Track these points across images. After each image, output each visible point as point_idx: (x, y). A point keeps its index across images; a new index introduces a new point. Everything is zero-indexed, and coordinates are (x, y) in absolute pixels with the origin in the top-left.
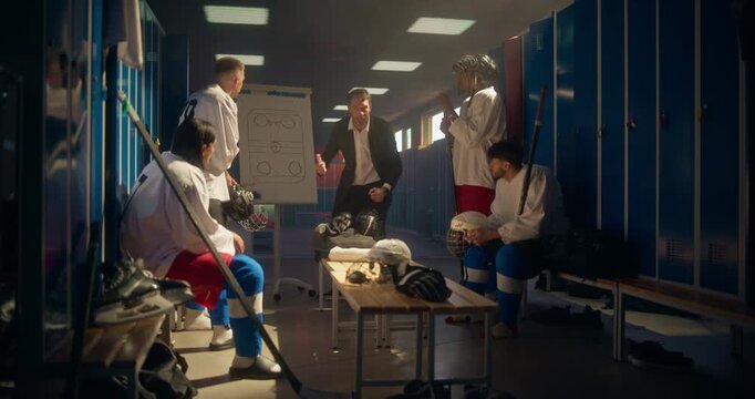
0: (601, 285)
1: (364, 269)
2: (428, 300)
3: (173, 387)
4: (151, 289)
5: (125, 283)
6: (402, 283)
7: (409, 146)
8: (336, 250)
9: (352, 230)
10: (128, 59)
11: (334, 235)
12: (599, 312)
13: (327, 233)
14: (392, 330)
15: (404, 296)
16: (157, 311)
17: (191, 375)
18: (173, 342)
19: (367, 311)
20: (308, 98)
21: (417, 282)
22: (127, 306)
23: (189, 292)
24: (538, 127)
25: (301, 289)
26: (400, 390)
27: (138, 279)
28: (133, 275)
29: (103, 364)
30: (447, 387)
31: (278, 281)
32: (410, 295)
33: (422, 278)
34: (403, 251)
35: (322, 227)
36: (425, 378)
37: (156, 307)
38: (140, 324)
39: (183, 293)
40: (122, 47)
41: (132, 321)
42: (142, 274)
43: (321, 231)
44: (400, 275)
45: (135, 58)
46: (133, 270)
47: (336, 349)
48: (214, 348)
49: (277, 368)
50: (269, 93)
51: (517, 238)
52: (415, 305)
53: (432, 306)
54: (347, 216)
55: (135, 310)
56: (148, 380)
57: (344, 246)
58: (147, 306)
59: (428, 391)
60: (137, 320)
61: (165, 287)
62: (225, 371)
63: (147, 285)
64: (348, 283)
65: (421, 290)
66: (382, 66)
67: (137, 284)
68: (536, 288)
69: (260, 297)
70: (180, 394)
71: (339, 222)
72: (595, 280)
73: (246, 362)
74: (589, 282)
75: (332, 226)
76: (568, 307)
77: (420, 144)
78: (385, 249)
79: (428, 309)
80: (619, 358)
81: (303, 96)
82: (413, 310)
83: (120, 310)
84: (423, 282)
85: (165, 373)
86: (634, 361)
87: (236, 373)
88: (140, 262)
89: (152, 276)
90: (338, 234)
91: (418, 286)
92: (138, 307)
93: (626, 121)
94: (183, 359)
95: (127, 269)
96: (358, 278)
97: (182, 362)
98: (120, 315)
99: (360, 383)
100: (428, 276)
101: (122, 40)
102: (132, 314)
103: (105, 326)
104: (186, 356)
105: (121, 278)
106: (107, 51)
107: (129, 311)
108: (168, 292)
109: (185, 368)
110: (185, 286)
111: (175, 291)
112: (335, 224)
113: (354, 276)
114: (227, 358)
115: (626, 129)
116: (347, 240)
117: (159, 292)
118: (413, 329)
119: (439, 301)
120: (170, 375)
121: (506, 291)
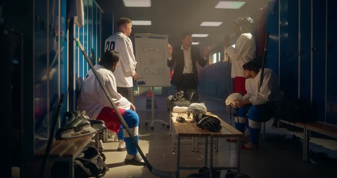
0: (298, 125)
1: (185, 116)
2: (210, 131)
3: (97, 166)
4: (87, 124)
5: (76, 121)
6: (199, 123)
7: (219, 61)
8: (176, 108)
9: (183, 99)
10: (78, 24)
11: (175, 101)
12: (299, 138)
13: (173, 100)
14: (199, 144)
15: (200, 129)
16: (89, 133)
17: (107, 162)
18: (103, 147)
19: (181, 135)
20: (167, 39)
21: (206, 123)
22: (76, 131)
23: (104, 125)
24: (266, 51)
25: (164, 125)
26: (197, 172)
27: (81, 119)
28: (79, 118)
29: (59, 156)
30: (218, 171)
31: (153, 121)
32: (203, 128)
33: (208, 121)
34: (203, 108)
35: (170, 97)
36: (209, 166)
37: (89, 132)
38: (81, 139)
39: (101, 125)
40: (76, 18)
41: (77, 137)
42: (83, 117)
43: (170, 99)
44: (199, 119)
45: (81, 23)
46: (79, 115)
47: (174, 152)
48: (119, 150)
49: (143, 161)
50: (150, 37)
51: (258, 103)
52: (204, 133)
53: (211, 133)
54: (182, 92)
55: (79, 133)
56: (86, 163)
57: (180, 106)
58: (85, 131)
59: (209, 172)
60: (80, 137)
61: (93, 123)
62: (123, 160)
63: (85, 122)
64: (177, 122)
65: (207, 126)
66: (204, 24)
67: (80, 122)
68: (273, 126)
69: (137, 128)
70: (100, 169)
71: (178, 95)
72: (295, 123)
73: (131, 157)
74: (292, 124)
75: (175, 97)
76: (285, 135)
77: (224, 59)
78: (194, 107)
79: (209, 135)
80: (306, 160)
81: (165, 38)
82: (202, 135)
83: (73, 132)
84: (208, 122)
85: (94, 160)
86: (313, 162)
87: (127, 162)
88: (84, 112)
89: (88, 118)
90: (177, 100)
91: (205, 124)
92: (81, 131)
93: (312, 47)
94: (103, 154)
95: (76, 115)
96: (181, 120)
97: (103, 156)
98: (72, 135)
99: (179, 168)
100: (211, 120)
101: (76, 16)
102: (78, 134)
103: (66, 139)
104: (105, 154)
105: (74, 119)
106: (69, 20)
107: (76, 133)
108: (95, 125)
109: (104, 159)
110: (103, 123)
111: (98, 124)
112: (176, 96)
113: (179, 119)
114: (124, 155)
115: (312, 51)
116: (181, 103)
117: (90, 125)
118: (203, 144)
119: (214, 131)
120: (97, 161)
121: (253, 127)
